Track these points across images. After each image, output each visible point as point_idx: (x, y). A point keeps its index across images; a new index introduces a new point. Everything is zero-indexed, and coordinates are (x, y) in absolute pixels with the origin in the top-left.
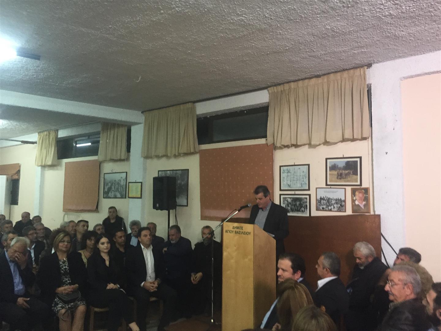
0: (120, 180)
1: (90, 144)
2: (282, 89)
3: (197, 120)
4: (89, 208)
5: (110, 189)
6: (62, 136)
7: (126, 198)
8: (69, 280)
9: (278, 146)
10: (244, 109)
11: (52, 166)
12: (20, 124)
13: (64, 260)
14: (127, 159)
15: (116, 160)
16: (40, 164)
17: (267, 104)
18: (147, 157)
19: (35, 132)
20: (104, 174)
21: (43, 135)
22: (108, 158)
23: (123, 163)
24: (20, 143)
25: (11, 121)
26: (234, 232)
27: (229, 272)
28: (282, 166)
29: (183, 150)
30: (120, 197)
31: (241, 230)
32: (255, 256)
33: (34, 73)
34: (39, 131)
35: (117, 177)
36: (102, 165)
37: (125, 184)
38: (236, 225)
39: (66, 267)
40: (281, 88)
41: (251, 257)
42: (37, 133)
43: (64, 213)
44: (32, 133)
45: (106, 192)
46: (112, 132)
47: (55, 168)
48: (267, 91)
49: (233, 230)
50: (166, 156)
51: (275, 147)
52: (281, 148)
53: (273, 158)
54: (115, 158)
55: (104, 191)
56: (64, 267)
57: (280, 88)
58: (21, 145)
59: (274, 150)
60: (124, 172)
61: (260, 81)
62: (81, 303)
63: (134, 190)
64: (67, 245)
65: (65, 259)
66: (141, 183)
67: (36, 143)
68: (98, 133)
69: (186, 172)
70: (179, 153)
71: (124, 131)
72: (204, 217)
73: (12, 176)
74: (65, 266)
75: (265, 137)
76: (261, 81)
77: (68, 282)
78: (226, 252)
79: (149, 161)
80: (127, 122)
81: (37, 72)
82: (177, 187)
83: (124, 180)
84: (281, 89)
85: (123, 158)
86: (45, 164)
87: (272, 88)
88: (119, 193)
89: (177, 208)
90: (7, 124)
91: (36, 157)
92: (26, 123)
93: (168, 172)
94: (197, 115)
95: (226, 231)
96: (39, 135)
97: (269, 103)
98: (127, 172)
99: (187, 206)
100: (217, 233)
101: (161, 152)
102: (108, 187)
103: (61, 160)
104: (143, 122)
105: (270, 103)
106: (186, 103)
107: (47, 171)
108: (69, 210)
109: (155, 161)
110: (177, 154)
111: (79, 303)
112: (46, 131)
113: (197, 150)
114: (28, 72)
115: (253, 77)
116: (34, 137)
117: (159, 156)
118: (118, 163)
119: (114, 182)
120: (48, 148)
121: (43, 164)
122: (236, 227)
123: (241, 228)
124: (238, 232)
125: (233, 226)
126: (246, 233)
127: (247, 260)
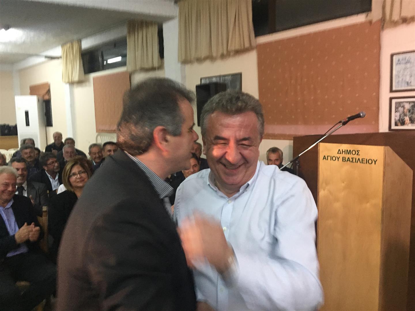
6: (86, 48)
11: (80, 82)
14: (161, 67)
16: (67, 81)
18: (185, 61)
19: (59, 45)
21: (67, 48)
22: (138, 67)
26: (341, 159)
27: (330, 222)
28: (396, 54)
29: (235, 45)
31: (355, 156)
32: (385, 201)
34: (61, 44)
36: (132, 77)
38: (345, 147)
41: (378, 201)
42: (61, 46)
43: (97, 134)
44: (56, 47)
46: (140, 33)
47: (84, 84)
49: (338, 155)
50: (211, 58)
54: (147, 68)
59: (380, 31)
67: (61, 57)
68: (124, 39)
69: (237, 78)
70: (227, 51)
71: (154, 30)
73: (42, 96)
75: (368, 9)
78: (324, 190)
79: (188, 67)
85: (156, 65)
86: (72, 80)
91: (63, 74)
95: (324, 158)
101: (204, 52)
103: (88, 75)
104: (178, 16)
107: (77, 87)
108: (102, 130)
109: (196, 66)
110: (225, 53)
112: (68, 42)
113: (253, 45)
117: (201, 58)
120: (73, 62)
121: (70, 81)
122: (344, 150)
123: (357, 153)
124: (349, 158)
125: (339, 150)
126: (367, 161)
127: (368, 205)
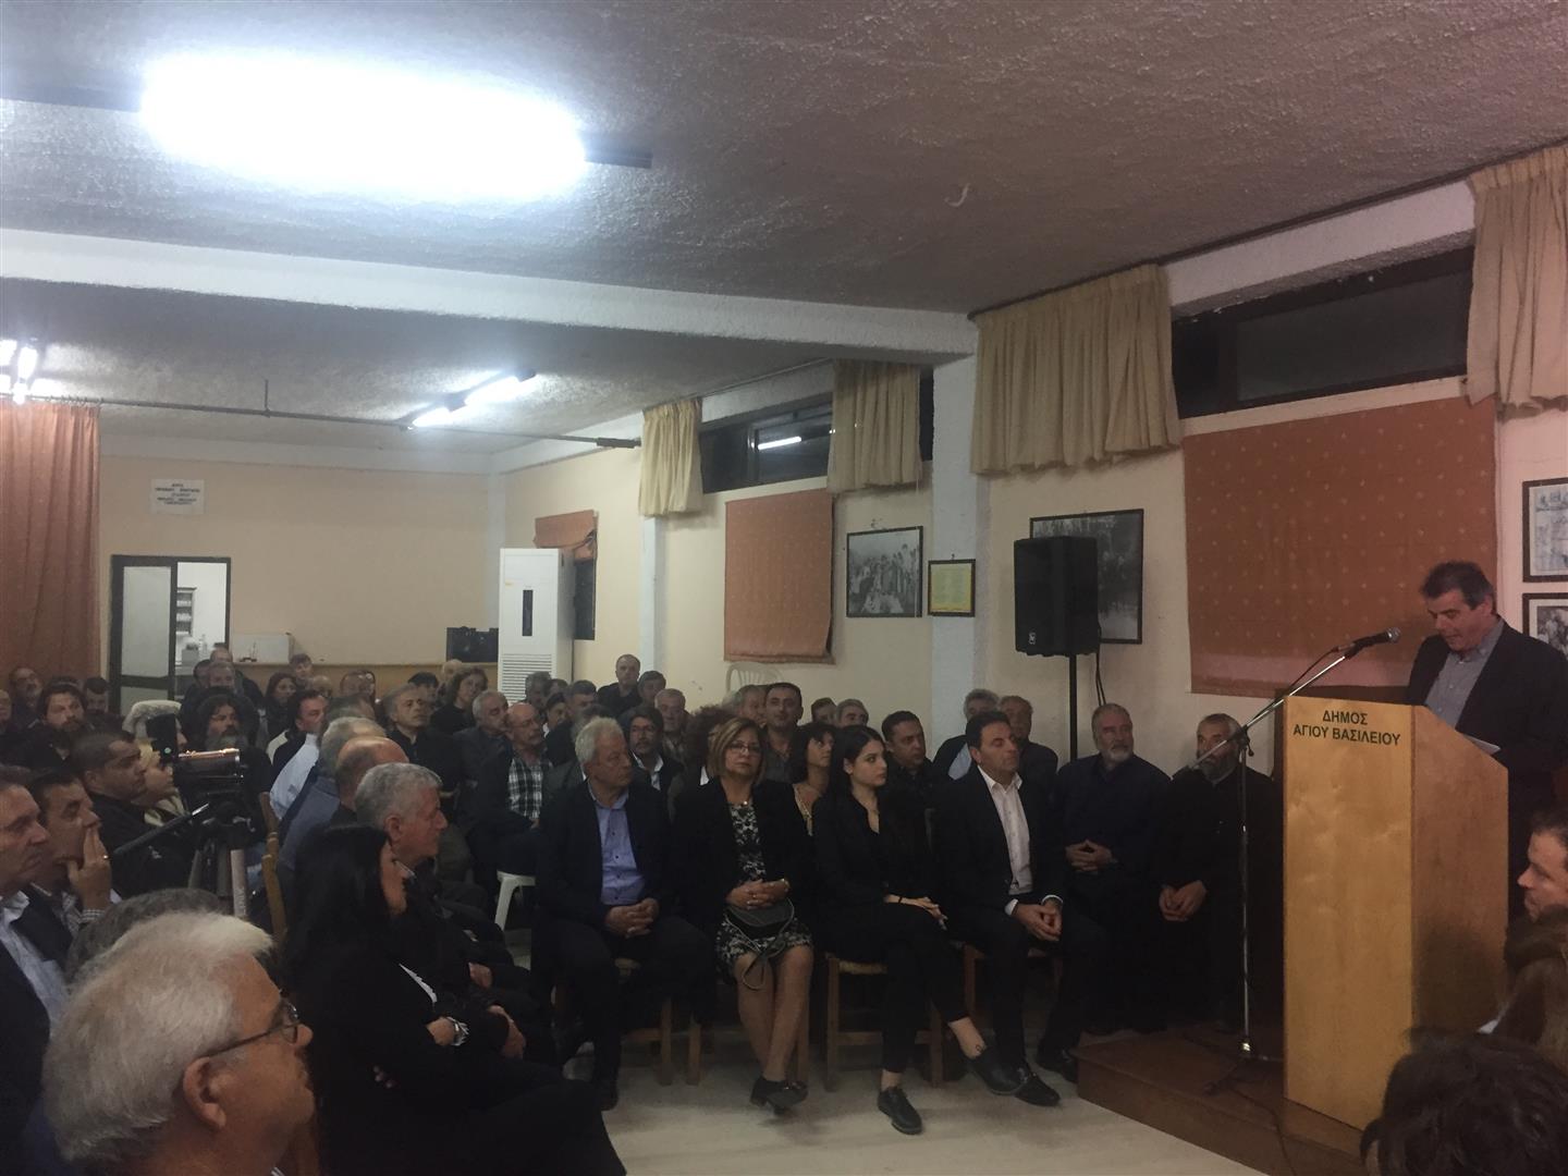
0: (900, 554)
1: (797, 439)
2: (1535, 173)
3: (1174, 325)
4: (804, 649)
5: (867, 585)
6: (713, 418)
7: (920, 615)
8: (760, 868)
9: (1517, 405)
10: (1365, 269)
11: (688, 516)
12: (592, 385)
13: (742, 805)
14: (922, 482)
15: (883, 486)
16: (652, 510)
17: (1468, 238)
18: (991, 472)
19: (636, 409)
20: (849, 535)
21: (660, 417)
22: (860, 480)
23: (906, 497)
24: (594, 445)
25: (569, 379)
26: (1330, 733)
27: (1311, 879)
28: (1536, 483)
29: (1123, 440)
30: (901, 610)
31: (1358, 727)
32: (1419, 825)
33: (634, 215)
34: (646, 405)
35: (890, 545)
36: (839, 505)
37: (917, 567)
38: (1336, 705)
39: (751, 827)
40: (1529, 168)
41: (1403, 826)
42: (642, 413)
43: (728, 664)
44: (627, 413)
45: (854, 594)
46: (871, 392)
47: (697, 521)
48: (1466, 187)
49: (1324, 725)
50: (1059, 466)
51: (1502, 410)
52: (1528, 411)
53: (1493, 454)
54: (884, 482)
55: (848, 592)
56: (745, 828)
57: (1523, 170)
58: (595, 451)
59: (1496, 424)
60: (914, 528)
61: (1436, 150)
62: (798, 939)
63: (949, 587)
64: (749, 757)
65: (746, 803)
66: (973, 562)
67: (637, 443)
68: (824, 401)
69: (1132, 521)
70: (1105, 453)
71: (908, 385)
72: (1203, 683)
73: (574, 550)
74: (748, 824)
75: (1459, 369)
76: (1441, 150)
77: (759, 872)
78: (1297, 805)
79: (997, 486)
80: (918, 353)
81: (642, 209)
82: (1100, 573)
83: (913, 554)
84: (1529, 172)
85: (907, 479)
86: (666, 510)
87: (1489, 170)
88: (897, 601)
89: (1103, 646)
90: (557, 386)
91: (641, 489)
92: (608, 383)
93: (1067, 521)
94: (1172, 308)
95: (1297, 730)
96: (646, 420)
97: (1474, 232)
98: (921, 528)
99: (1139, 641)
100: (1260, 735)
101: (1040, 451)
102: (860, 578)
103: (712, 494)
104: (976, 351)
105: (1479, 231)
106: (1129, 267)
107: (676, 528)
108: (743, 655)
109: (1020, 484)
110: (1097, 456)
111: (794, 938)
112: (665, 403)
113: (1174, 438)
114: (615, 212)
115: (1405, 135)
116: (632, 425)
117: (1032, 465)
118: (893, 498)
119: (880, 562)
120: (673, 460)
121: (662, 509)
122: (1335, 714)
123: (1361, 719)
124: (1345, 731)
125: (1327, 712)
126: (1382, 737)
127: (1385, 836)
